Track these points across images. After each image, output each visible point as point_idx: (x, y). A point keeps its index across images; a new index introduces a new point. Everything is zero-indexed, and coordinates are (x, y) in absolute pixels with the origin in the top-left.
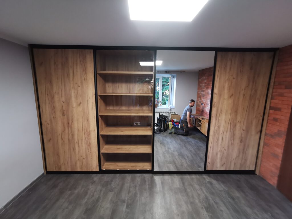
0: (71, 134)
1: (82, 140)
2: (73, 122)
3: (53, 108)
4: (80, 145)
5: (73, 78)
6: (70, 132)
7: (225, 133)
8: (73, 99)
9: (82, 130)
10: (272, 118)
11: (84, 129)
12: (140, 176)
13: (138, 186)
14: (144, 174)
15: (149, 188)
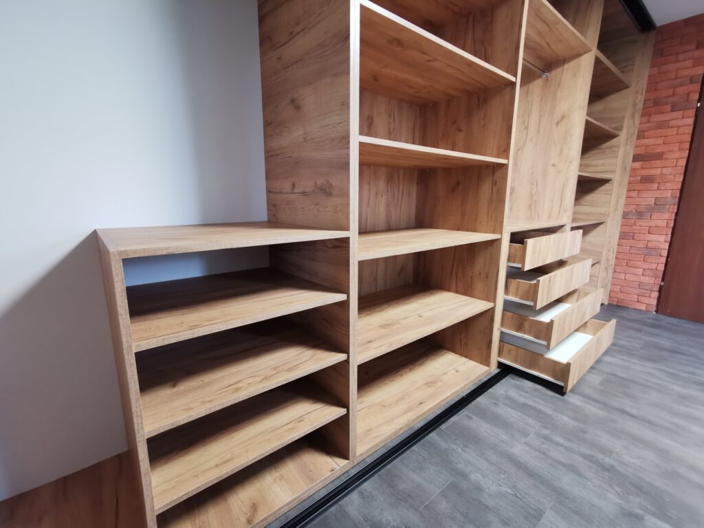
10: (640, 178)
12: (495, 401)
13: (547, 432)
14: (491, 390)
15: (573, 418)
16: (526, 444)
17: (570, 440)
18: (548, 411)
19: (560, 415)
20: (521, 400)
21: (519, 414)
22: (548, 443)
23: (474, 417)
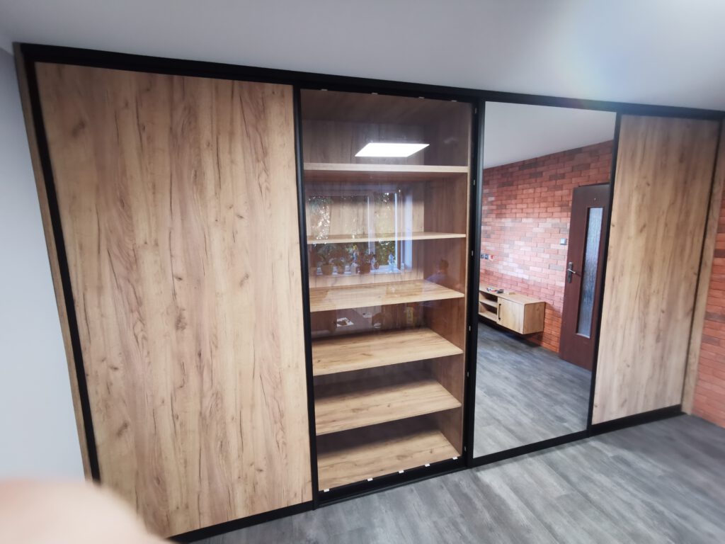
0: (210, 394)
1: (253, 407)
2: (216, 347)
3: (137, 305)
4: (247, 427)
5: (219, 184)
6: (207, 386)
7: (628, 325)
8: (218, 263)
9: (252, 374)
11: (261, 367)
12: (443, 485)
13: (459, 520)
14: (449, 475)
15: (494, 518)
16: (435, 522)
17: (471, 532)
18: (479, 505)
19: (485, 511)
20: (466, 490)
21: (452, 500)
22: (452, 527)
23: (415, 492)
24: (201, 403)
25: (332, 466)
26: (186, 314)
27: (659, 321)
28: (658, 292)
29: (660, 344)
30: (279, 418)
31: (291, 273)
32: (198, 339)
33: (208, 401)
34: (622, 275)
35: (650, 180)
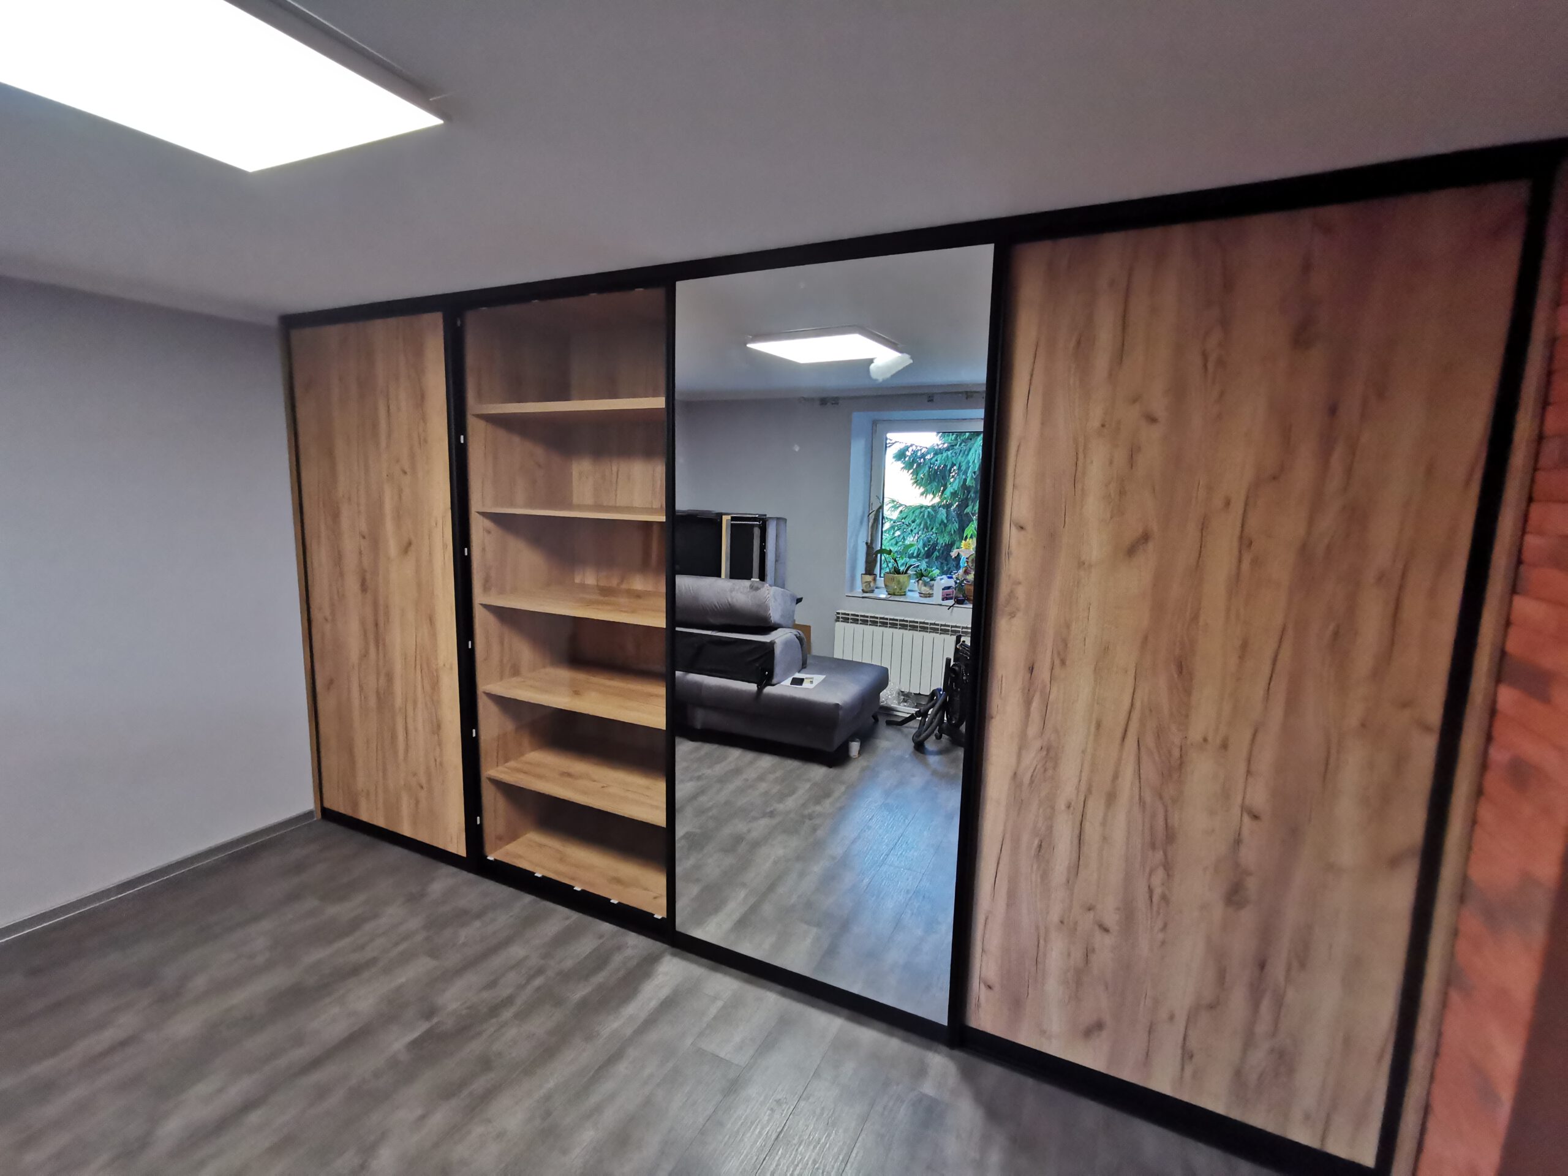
0: (384, 672)
1: (415, 703)
2: (388, 621)
3: (338, 558)
4: (411, 726)
6: (382, 662)
7: (1096, 809)
8: (389, 526)
9: (414, 661)
10: (1509, 759)
11: (421, 657)
12: (606, 937)
13: (551, 973)
14: (633, 934)
16: (528, 957)
17: (538, 990)
18: (598, 979)
19: (592, 988)
20: (617, 959)
21: (585, 954)
22: (532, 972)
23: (569, 921)
24: (378, 680)
25: (541, 846)
26: (368, 576)
27: (1238, 842)
28: (1224, 746)
29: (1248, 917)
30: (437, 727)
31: (445, 546)
32: (375, 604)
33: (383, 680)
34: (1063, 662)
35: (1159, 404)
